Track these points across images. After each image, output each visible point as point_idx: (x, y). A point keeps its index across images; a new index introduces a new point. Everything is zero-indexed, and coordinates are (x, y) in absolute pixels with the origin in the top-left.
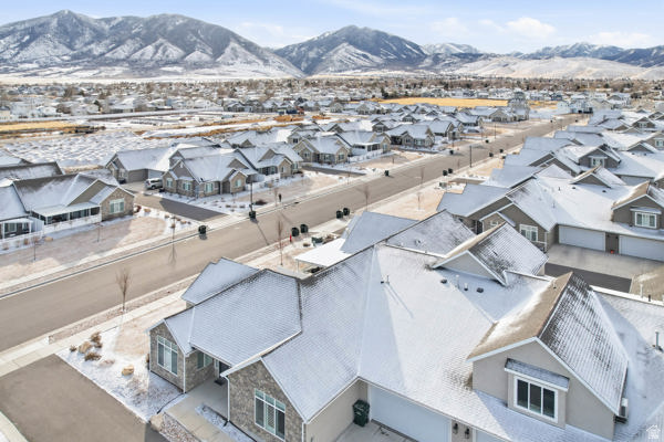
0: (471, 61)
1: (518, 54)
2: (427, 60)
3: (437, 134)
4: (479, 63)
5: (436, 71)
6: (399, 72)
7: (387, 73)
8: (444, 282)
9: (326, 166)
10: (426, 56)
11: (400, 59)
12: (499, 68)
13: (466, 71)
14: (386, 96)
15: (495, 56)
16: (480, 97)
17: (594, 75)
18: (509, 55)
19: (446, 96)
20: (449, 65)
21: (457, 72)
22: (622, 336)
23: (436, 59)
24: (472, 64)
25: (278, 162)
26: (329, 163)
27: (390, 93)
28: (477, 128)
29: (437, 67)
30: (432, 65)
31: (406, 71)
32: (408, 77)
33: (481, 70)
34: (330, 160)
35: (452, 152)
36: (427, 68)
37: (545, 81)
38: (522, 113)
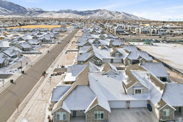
0: (42, 13)
1: (54, 11)
2: (28, 13)
3: (52, 38)
4: (44, 14)
5: (31, 16)
6: (19, 16)
7: (14, 16)
8: (108, 77)
9: (27, 52)
10: (28, 11)
11: (18, 12)
12: (49, 15)
13: (40, 16)
14: (21, 25)
15: (48, 12)
16: (49, 25)
17: (73, 17)
18: (52, 12)
19: (39, 24)
20: (35, 14)
21: (38, 16)
22: (139, 78)
23: (31, 12)
24: (42, 14)
25: (17, 53)
26: (28, 51)
27: (22, 24)
28: (58, 35)
29: (31, 15)
30: (29, 14)
31: (21, 16)
32: (22, 18)
33: (45, 16)
34: (28, 50)
35: (58, 43)
36: (28, 15)
37: (62, 19)
38: (66, 29)
